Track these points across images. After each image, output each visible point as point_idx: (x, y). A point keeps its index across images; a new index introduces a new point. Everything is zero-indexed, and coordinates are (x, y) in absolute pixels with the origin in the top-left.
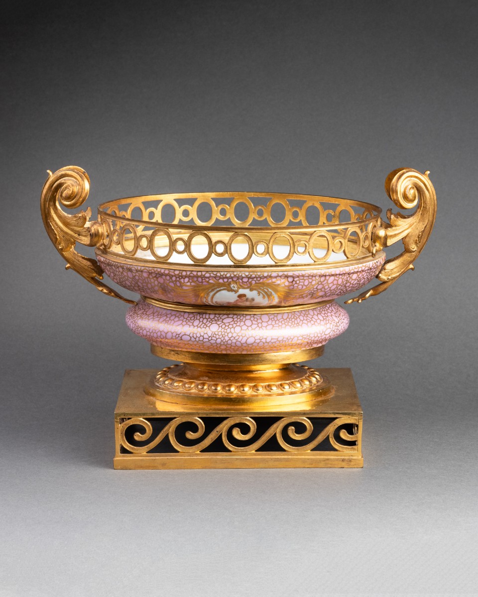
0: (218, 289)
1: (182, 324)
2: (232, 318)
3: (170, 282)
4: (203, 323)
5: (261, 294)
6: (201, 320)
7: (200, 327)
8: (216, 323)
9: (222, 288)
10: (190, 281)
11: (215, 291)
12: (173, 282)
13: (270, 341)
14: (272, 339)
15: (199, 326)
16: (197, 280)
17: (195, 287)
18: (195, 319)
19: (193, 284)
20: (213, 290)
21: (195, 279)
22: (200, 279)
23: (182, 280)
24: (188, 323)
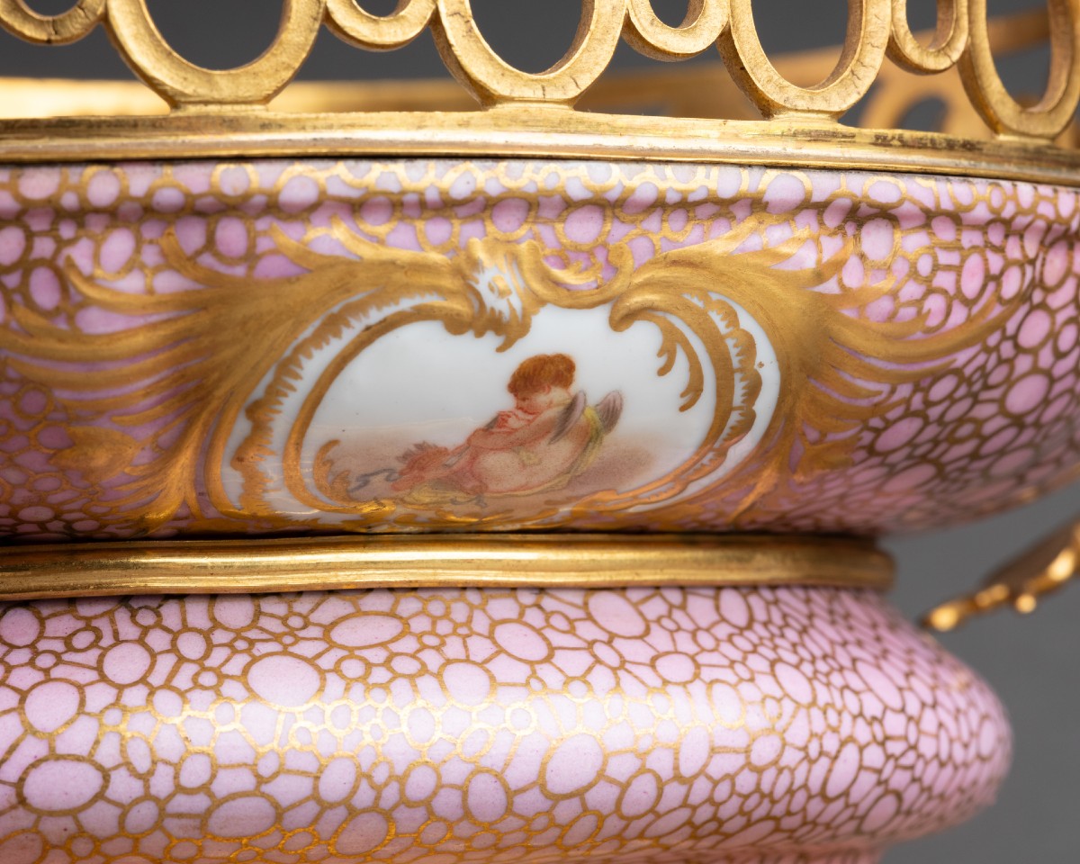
0: (375, 316)
2: (392, 614)
4: (182, 659)
6: (158, 640)
7: (168, 685)
8: (285, 652)
9: (406, 304)
10: (150, 256)
11: (349, 335)
13: (702, 772)
14: (714, 751)
15: (157, 679)
16: (210, 244)
17: (187, 304)
18: (107, 641)
19: (168, 283)
20: (333, 325)
21: (191, 236)
22: (232, 234)
23: (80, 254)
24: (58, 672)
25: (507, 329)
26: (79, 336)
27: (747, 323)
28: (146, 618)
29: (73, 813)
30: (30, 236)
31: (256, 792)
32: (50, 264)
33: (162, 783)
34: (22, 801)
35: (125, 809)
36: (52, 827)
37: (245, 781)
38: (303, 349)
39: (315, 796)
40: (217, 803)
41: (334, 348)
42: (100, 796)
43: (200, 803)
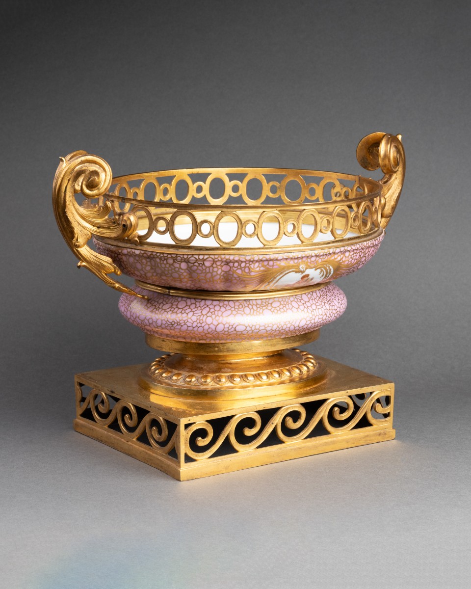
0: (287, 272)
1: (231, 313)
2: (279, 302)
3: (238, 269)
4: (254, 310)
5: (322, 273)
6: (250, 306)
8: (267, 309)
9: (291, 270)
10: (260, 265)
11: (283, 274)
12: (241, 268)
15: (252, 314)
16: (268, 264)
17: (264, 271)
18: (244, 307)
19: (262, 269)
20: (281, 273)
21: (266, 263)
22: (271, 263)
23: (252, 266)
24: (239, 312)
25: (302, 272)
26: (250, 275)
27: (331, 267)
28: (248, 303)
29: (242, 332)
30: (246, 264)
31: (265, 329)
32: (248, 267)
33: (253, 328)
34: (235, 330)
35: (248, 331)
36: (238, 333)
37: (263, 328)
38: (277, 276)
39: (272, 330)
40: (260, 331)
41: (281, 275)
42: (245, 330)
43: (258, 330)
